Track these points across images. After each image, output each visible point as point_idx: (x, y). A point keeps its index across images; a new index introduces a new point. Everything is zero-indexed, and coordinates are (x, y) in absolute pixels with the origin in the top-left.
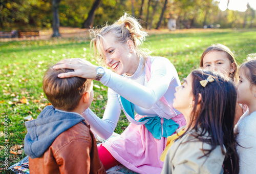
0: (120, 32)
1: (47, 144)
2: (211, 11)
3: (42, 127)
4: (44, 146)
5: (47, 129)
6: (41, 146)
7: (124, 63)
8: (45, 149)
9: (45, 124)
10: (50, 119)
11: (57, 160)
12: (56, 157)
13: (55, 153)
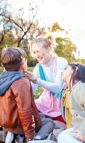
0: (46, 43)
1: (8, 86)
2: (71, 58)
3: (3, 79)
4: (6, 87)
5: (6, 80)
6: (4, 88)
7: (44, 58)
8: (6, 89)
9: (5, 77)
10: (8, 75)
11: (14, 94)
12: (14, 92)
13: (13, 90)
